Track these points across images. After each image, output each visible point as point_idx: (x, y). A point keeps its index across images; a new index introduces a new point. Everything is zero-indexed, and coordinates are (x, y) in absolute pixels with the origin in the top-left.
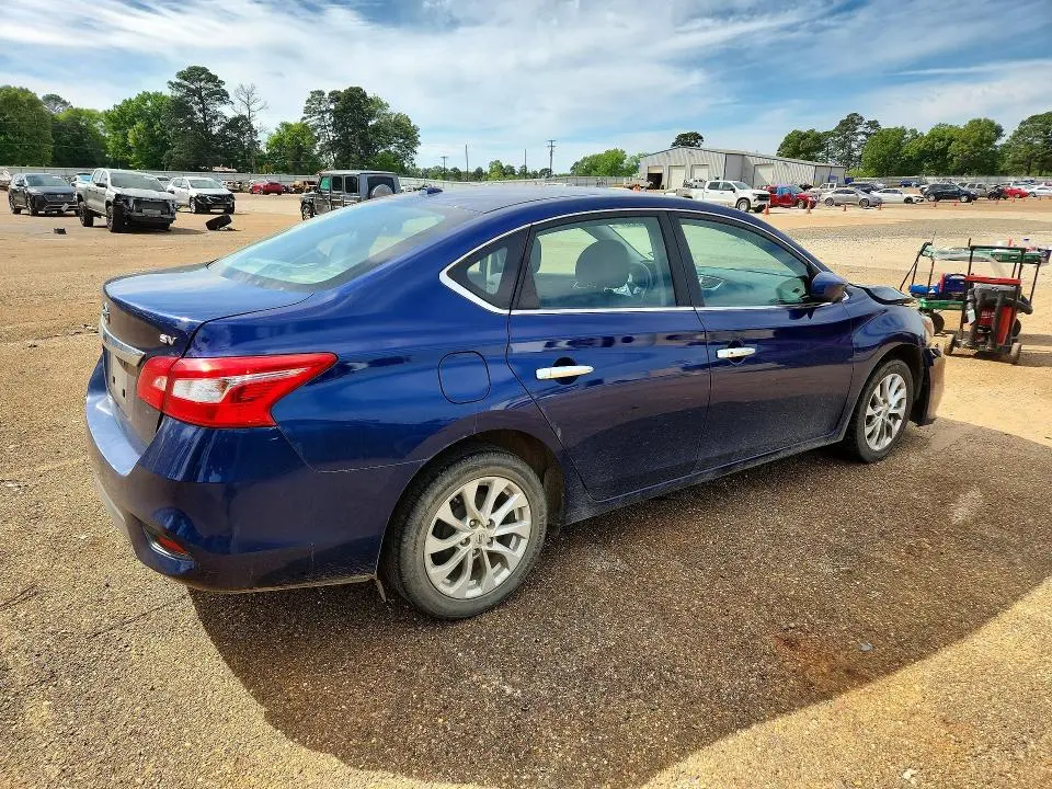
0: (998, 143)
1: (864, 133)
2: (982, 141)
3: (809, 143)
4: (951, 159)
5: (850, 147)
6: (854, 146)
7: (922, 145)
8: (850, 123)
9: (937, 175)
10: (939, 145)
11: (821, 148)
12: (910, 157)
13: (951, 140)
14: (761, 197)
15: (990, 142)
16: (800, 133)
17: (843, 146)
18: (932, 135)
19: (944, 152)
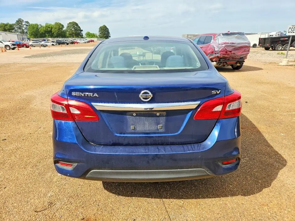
0: (63, 29)
1: (25, 25)
2: (60, 28)
3: (8, 27)
4: (54, 33)
5: (22, 29)
6: (23, 28)
7: (44, 29)
8: (19, 22)
9: (51, 38)
10: (49, 29)
11: (13, 29)
12: (42, 33)
13: (52, 28)
14: (13, 45)
15: (62, 29)
16: (4, 24)
17: (20, 29)
18: (46, 27)
19: (51, 31)
